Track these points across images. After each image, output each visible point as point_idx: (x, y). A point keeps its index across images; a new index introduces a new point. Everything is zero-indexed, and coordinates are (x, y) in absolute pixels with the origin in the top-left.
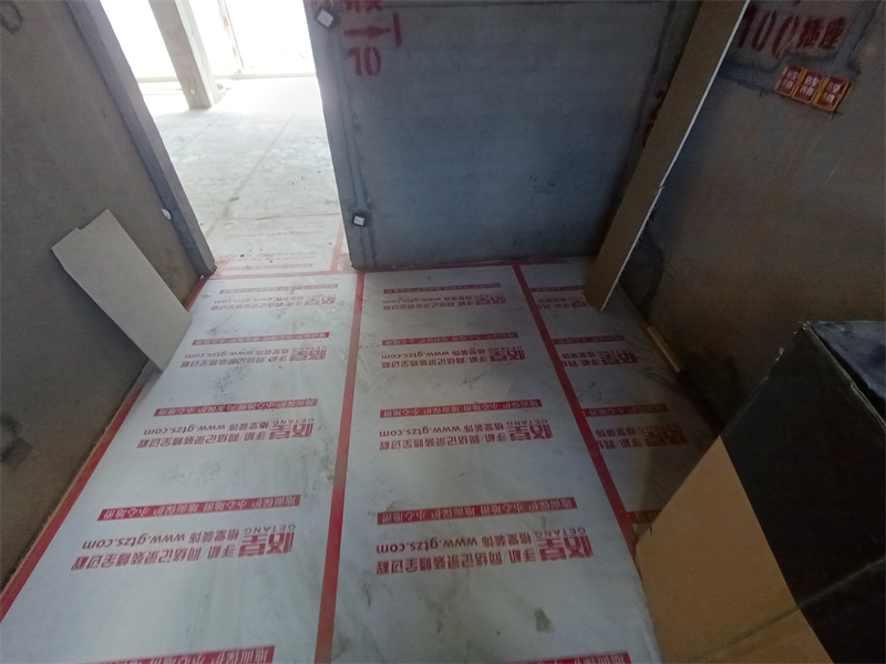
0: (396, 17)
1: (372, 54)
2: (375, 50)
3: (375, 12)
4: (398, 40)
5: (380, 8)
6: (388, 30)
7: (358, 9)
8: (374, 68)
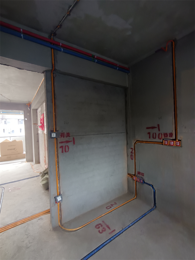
0: (74, 138)
1: (67, 147)
2: (67, 146)
3: (68, 137)
4: (74, 143)
5: (70, 136)
6: (71, 141)
7: (64, 137)
8: (67, 150)
